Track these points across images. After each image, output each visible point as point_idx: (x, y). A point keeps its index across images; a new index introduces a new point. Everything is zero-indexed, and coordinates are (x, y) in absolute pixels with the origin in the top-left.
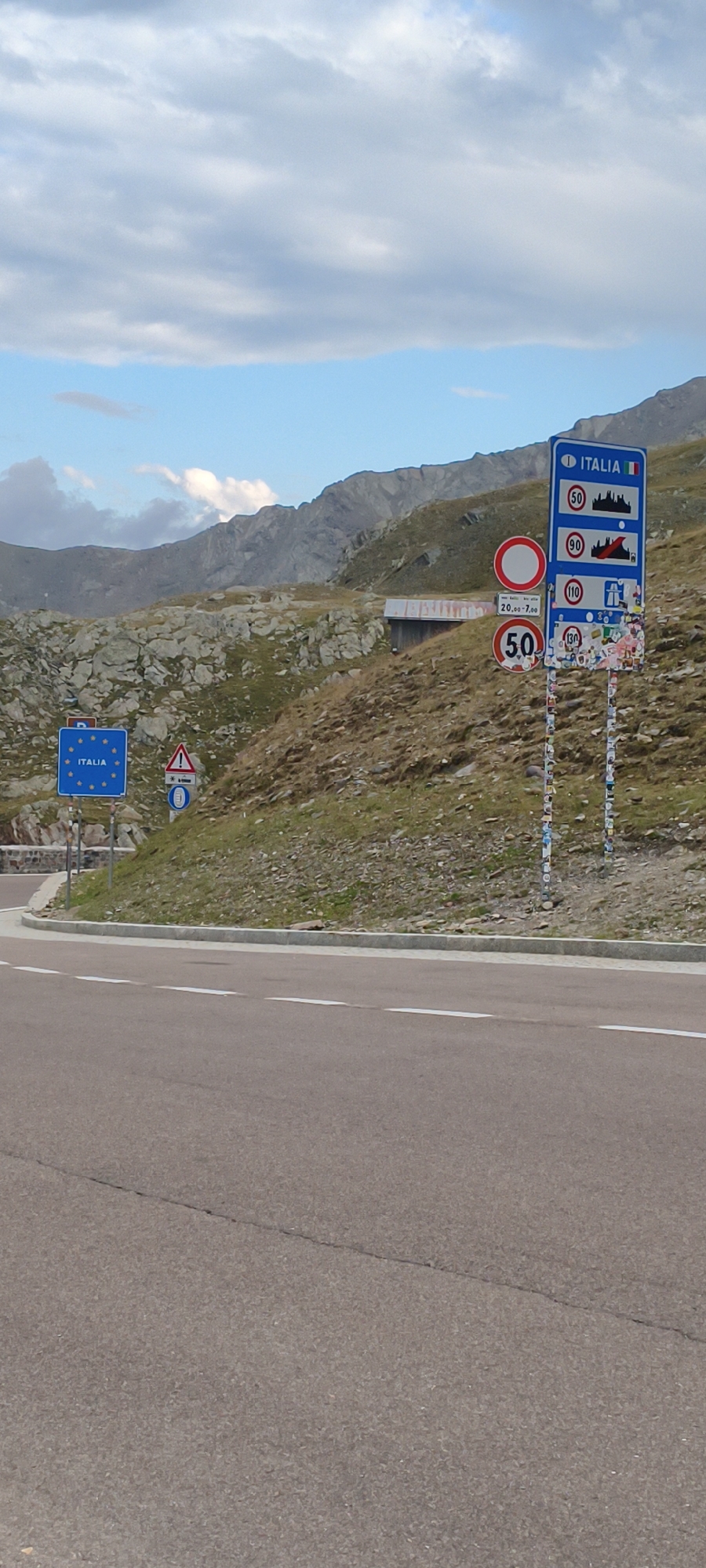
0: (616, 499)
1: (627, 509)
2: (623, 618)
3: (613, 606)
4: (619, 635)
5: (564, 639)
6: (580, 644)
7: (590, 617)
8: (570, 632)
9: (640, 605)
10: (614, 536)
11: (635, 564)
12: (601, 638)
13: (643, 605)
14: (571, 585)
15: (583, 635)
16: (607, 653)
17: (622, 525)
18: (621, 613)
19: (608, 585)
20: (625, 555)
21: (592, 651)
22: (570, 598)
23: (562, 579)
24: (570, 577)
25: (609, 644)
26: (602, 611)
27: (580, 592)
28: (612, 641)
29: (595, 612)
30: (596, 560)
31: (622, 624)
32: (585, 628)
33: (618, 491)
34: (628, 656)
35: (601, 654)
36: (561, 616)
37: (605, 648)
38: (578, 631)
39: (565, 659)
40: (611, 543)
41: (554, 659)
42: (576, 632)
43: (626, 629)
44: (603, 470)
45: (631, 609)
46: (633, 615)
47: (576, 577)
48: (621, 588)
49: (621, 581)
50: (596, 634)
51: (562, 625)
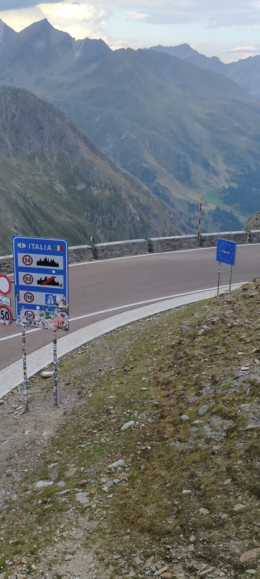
0: (50, 261)
1: (57, 265)
2: (56, 309)
3: (51, 304)
4: (55, 316)
5: (25, 315)
6: (34, 318)
7: (38, 308)
8: (28, 313)
9: (66, 304)
10: (49, 276)
11: (63, 288)
12: (45, 316)
13: (67, 305)
14: (28, 295)
15: (35, 315)
16: (48, 323)
17: (54, 272)
18: (55, 308)
19: (47, 296)
20: (57, 284)
21: (40, 321)
22: (28, 300)
23: (22, 293)
24: (27, 292)
25: (49, 319)
26: (45, 306)
27: (32, 298)
28: (50, 318)
29: (40, 306)
30: (39, 286)
31: (56, 312)
32: (35, 312)
33: (50, 258)
34: (60, 325)
35: (45, 323)
36: (23, 306)
37: (47, 320)
38: (32, 312)
39: (27, 323)
40: (48, 279)
41: (21, 322)
42: (31, 313)
43: (58, 314)
44: (41, 249)
45: (60, 306)
46: (61, 309)
47: (29, 292)
48: (55, 297)
49: (54, 295)
50: (42, 315)
51: (23, 311)
